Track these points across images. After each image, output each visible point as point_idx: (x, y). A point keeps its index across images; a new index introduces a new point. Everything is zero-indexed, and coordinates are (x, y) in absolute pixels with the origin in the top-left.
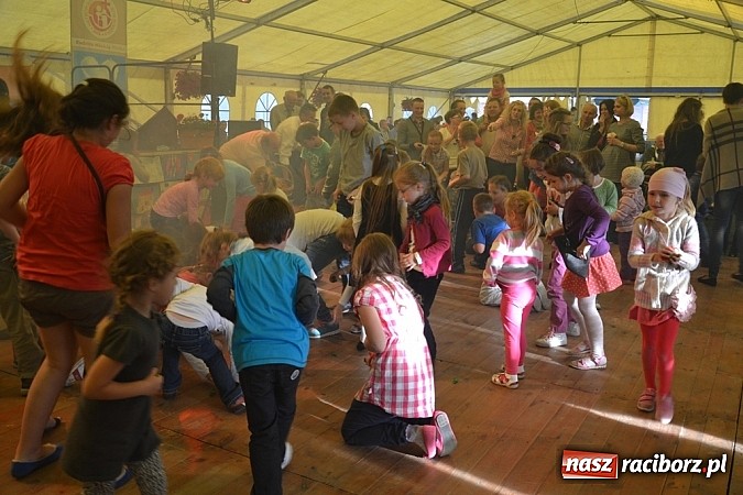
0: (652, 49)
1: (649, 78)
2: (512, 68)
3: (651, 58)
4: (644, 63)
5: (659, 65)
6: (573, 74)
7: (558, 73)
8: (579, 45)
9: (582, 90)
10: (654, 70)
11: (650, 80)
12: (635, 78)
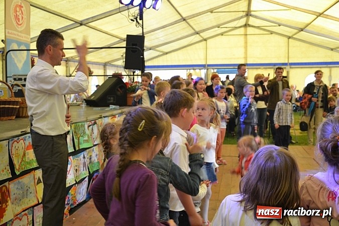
0: (246, 43)
1: (246, 58)
2: (167, 53)
3: (246, 47)
4: (243, 50)
6: (202, 56)
7: (195, 56)
8: (205, 40)
9: (209, 65)
10: (248, 54)
11: (246, 60)
12: (238, 58)
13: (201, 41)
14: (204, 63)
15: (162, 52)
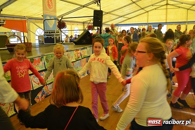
0: (167, 13)
1: (166, 20)
2: (130, 19)
3: (166, 15)
4: (165, 16)
5: (168, 16)
6: (146, 19)
7: (143, 19)
8: (148, 12)
9: (149, 23)
10: (167, 18)
11: (167, 20)
12: (163, 20)
13: (145, 13)
14: (147, 23)
15: (127, 18)
